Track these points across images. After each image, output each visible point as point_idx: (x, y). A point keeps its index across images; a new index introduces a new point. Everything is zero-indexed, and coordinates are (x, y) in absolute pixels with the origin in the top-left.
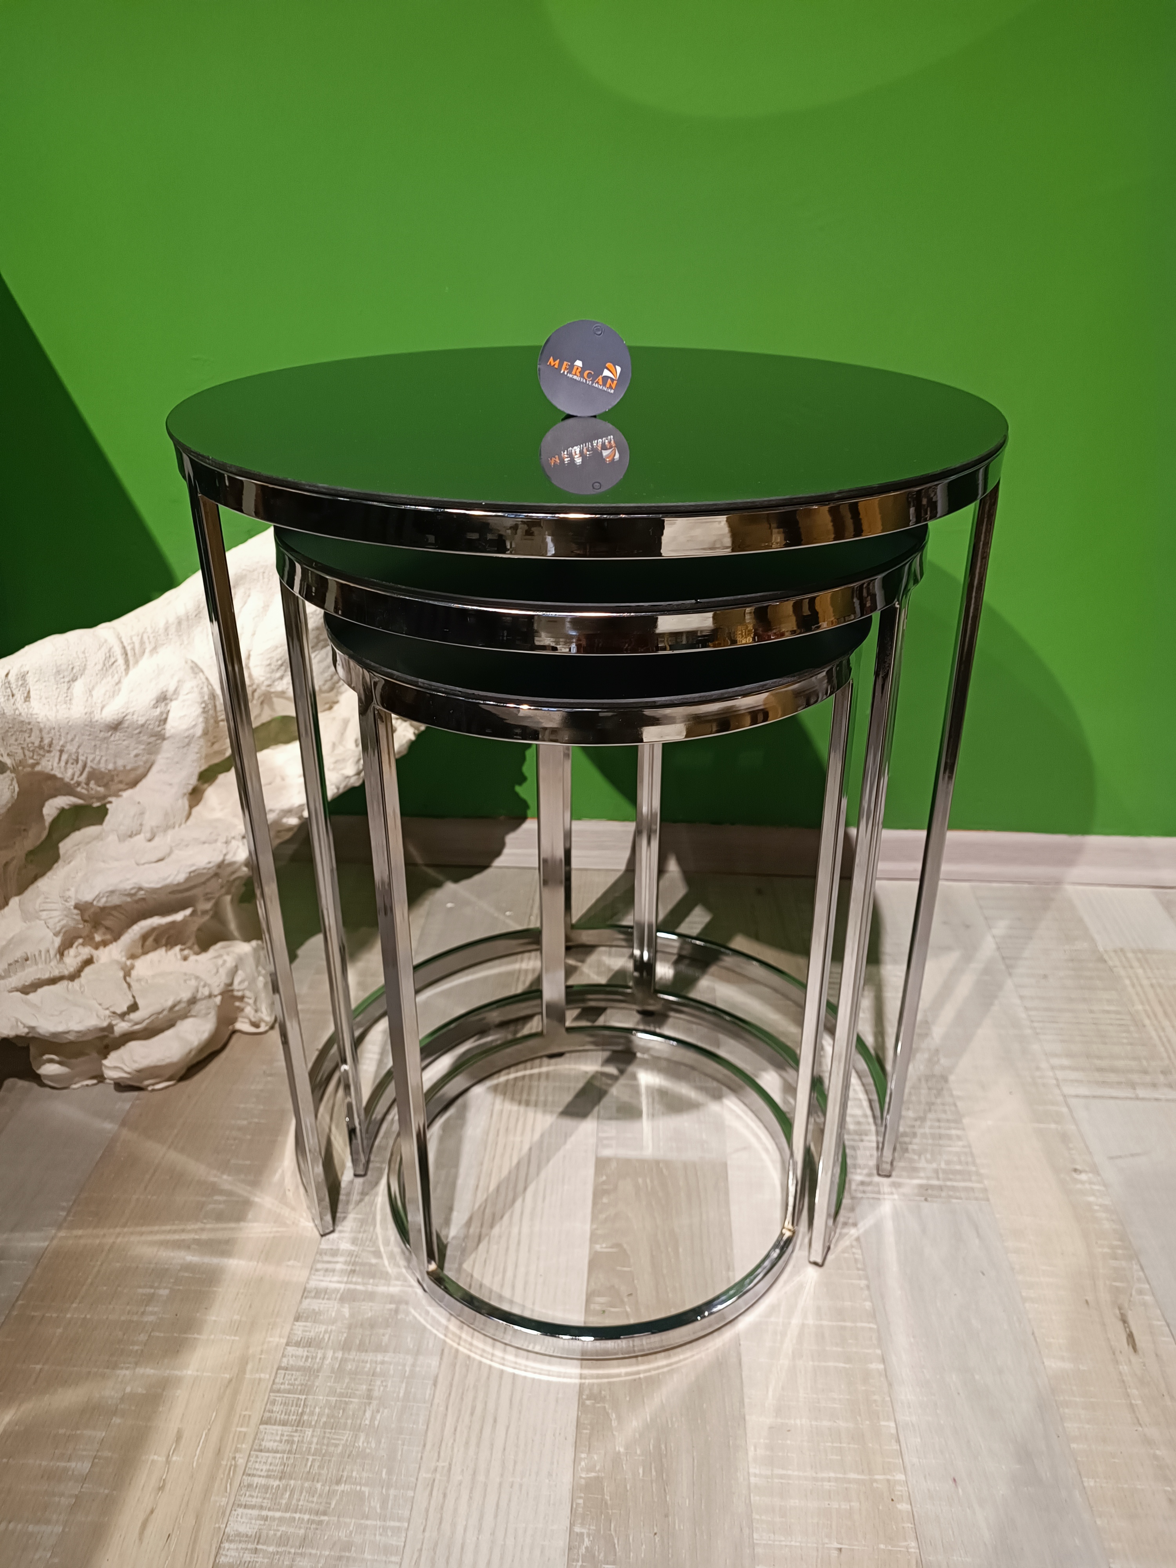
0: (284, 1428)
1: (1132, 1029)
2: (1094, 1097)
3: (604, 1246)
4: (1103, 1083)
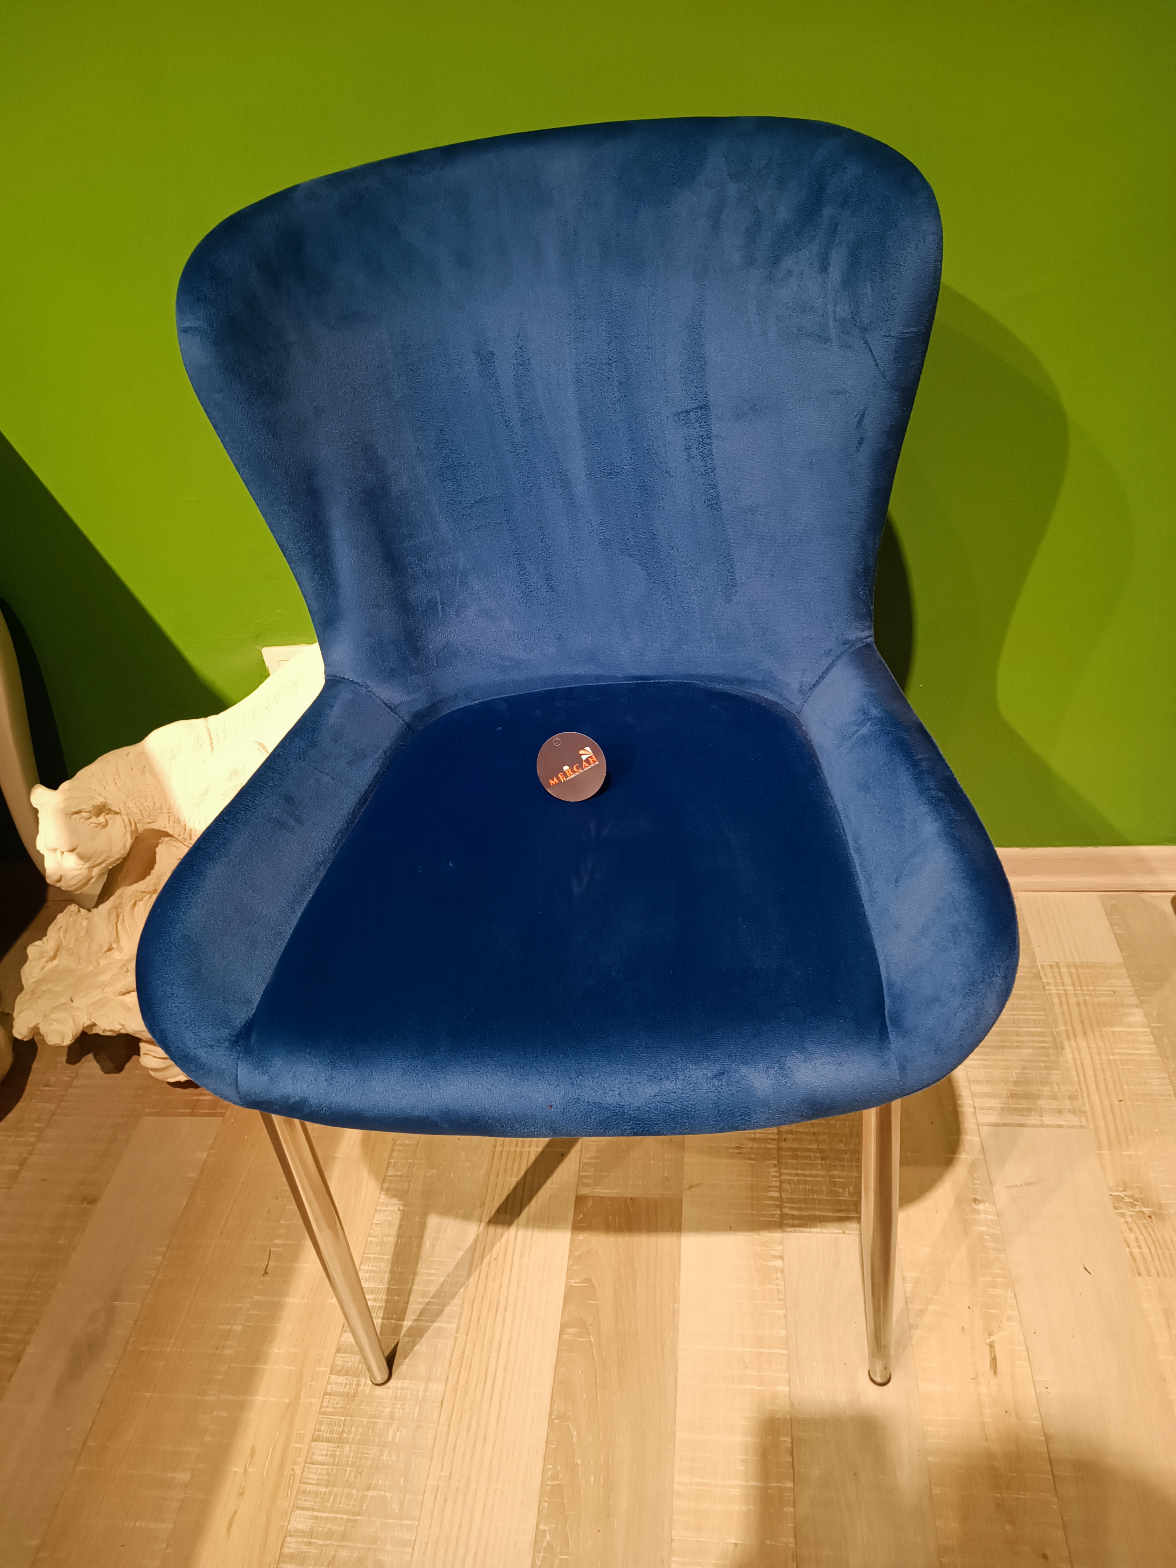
0: (329, 1444)
1: (1051, 1051)
2: (1005, 1125)
3: (577, 1281)
4: (1015, 1110)
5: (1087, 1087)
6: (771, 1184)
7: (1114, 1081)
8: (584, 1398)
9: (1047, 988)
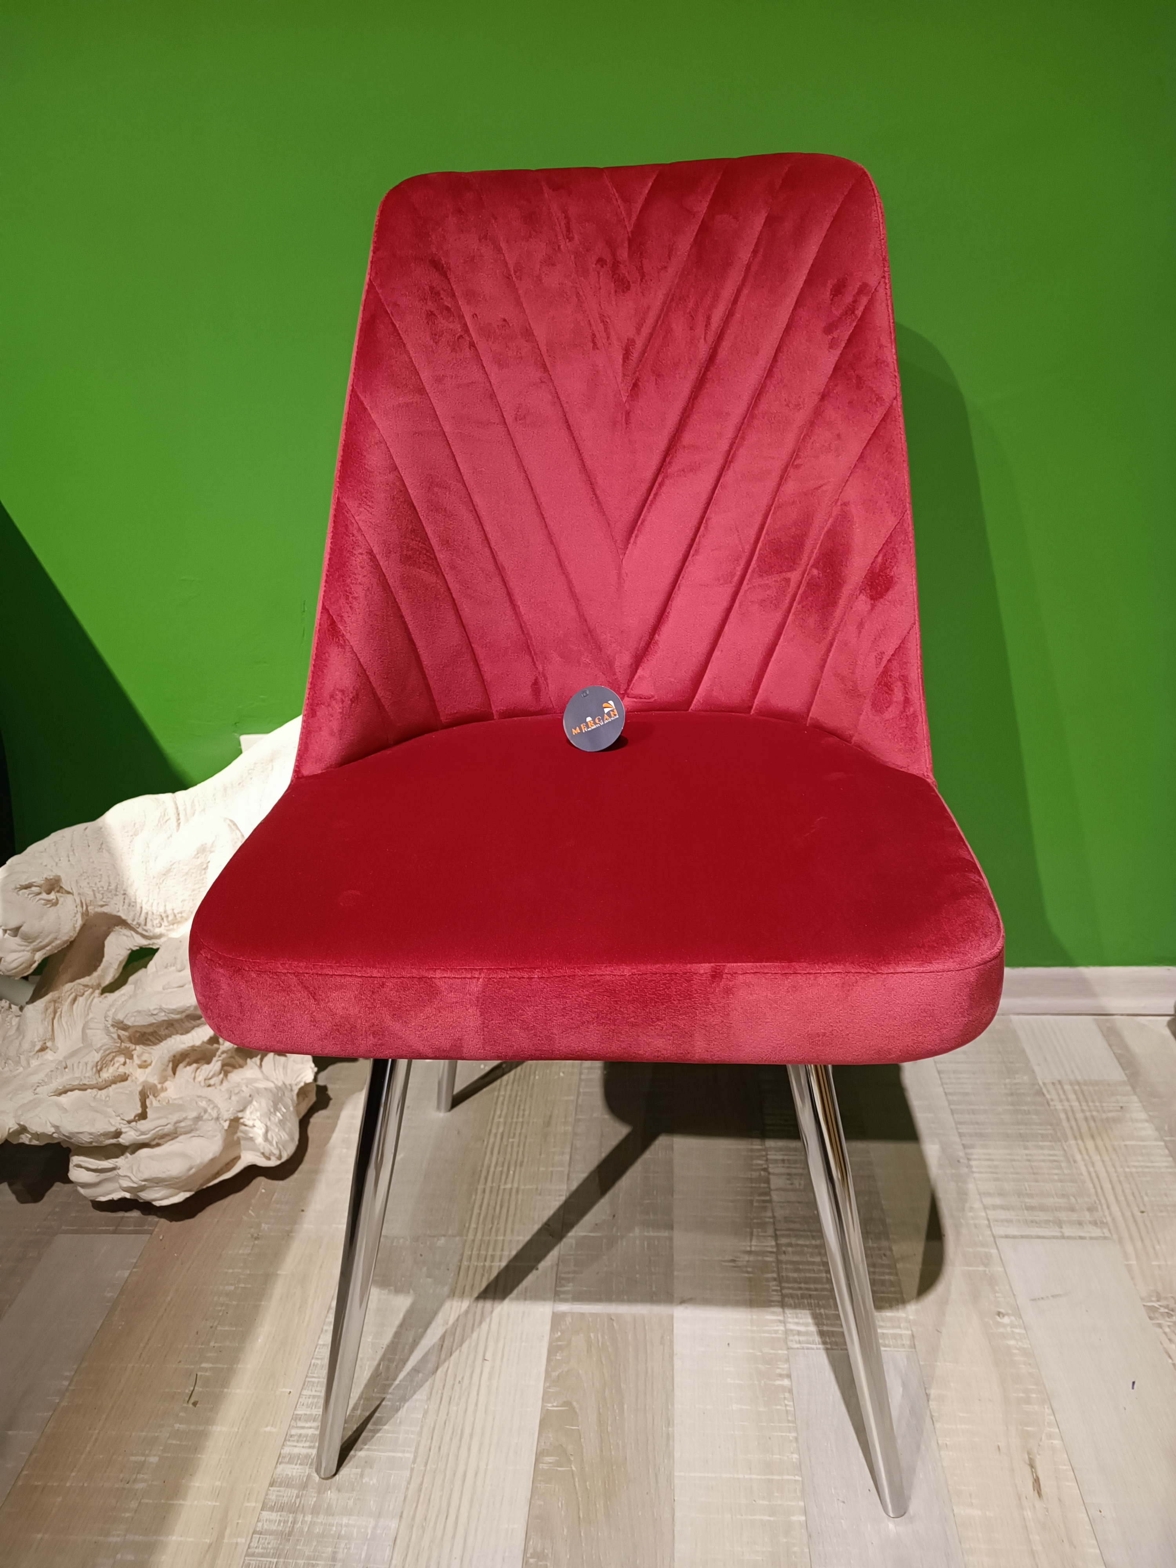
1: (1063, 1165)
2: (1022, 1237)
3: (555, 1404)
4: (1032, 1222)
5: (1106, 1199)
6: (772, 1299)
7: (1133, 1193)
8: (565, 1533)
9: (1051, 1103)
